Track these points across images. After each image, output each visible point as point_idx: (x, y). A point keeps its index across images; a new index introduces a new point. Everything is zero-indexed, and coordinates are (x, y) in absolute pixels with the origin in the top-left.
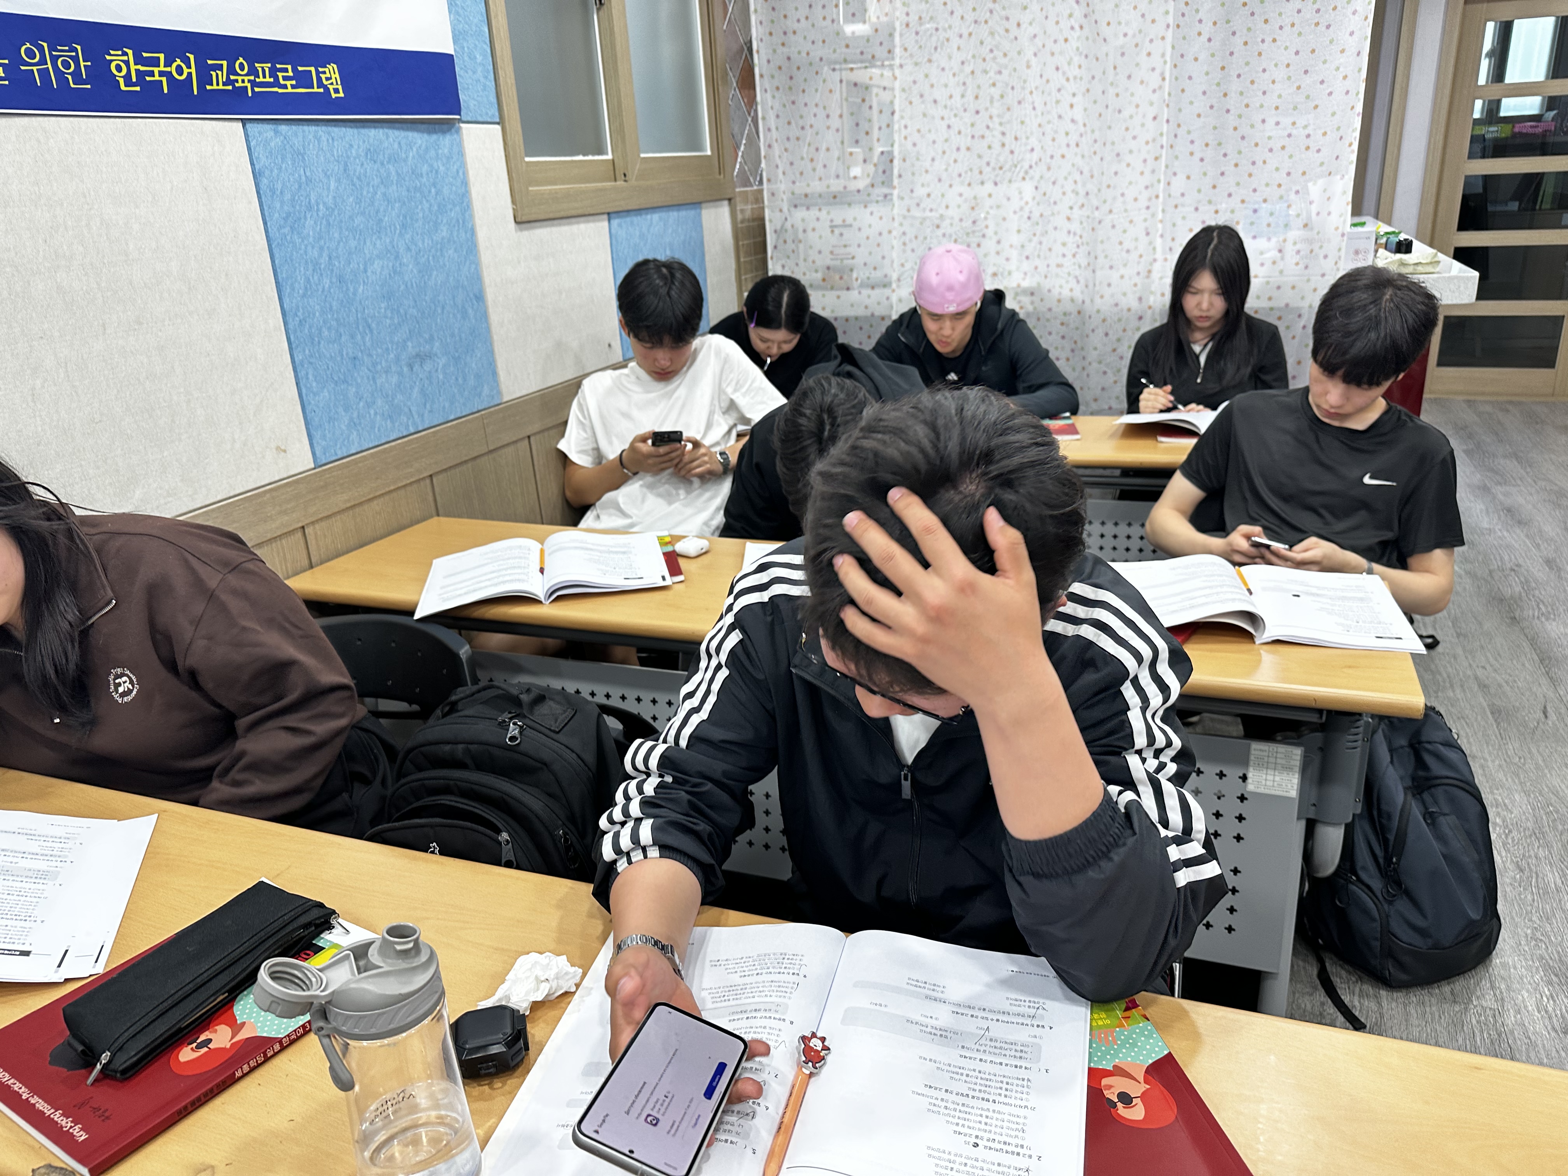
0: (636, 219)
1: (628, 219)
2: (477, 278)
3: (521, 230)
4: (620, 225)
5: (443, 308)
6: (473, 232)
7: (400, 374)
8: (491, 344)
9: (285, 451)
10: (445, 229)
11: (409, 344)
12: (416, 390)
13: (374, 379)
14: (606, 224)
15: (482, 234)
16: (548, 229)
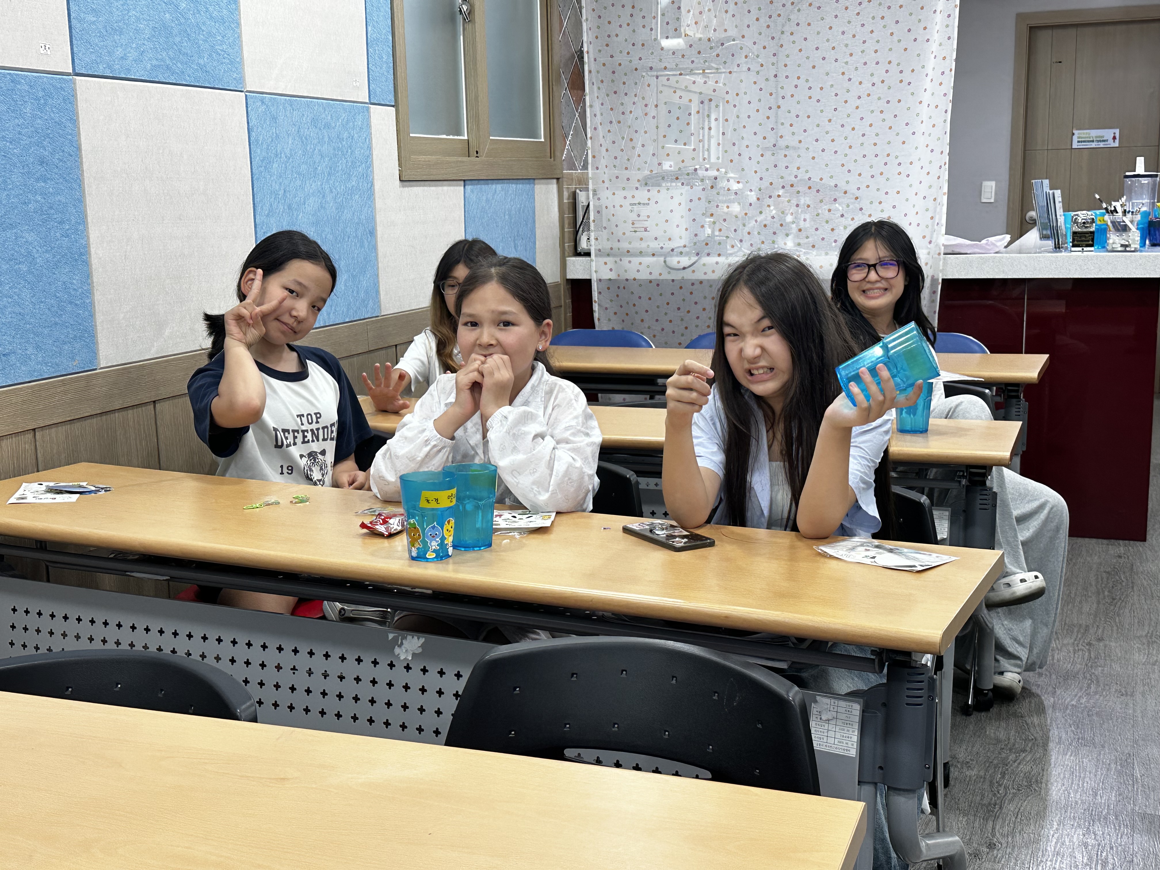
0: (484, 187)
1: (479, 186)
2: (372, 220)
3: (403, 187)
4: (472, 191)
6: (372, 185)
8: (378, 270)
10: (354, 180)
14: (462, 188)
15: (377, 186)
16: (421, 188)
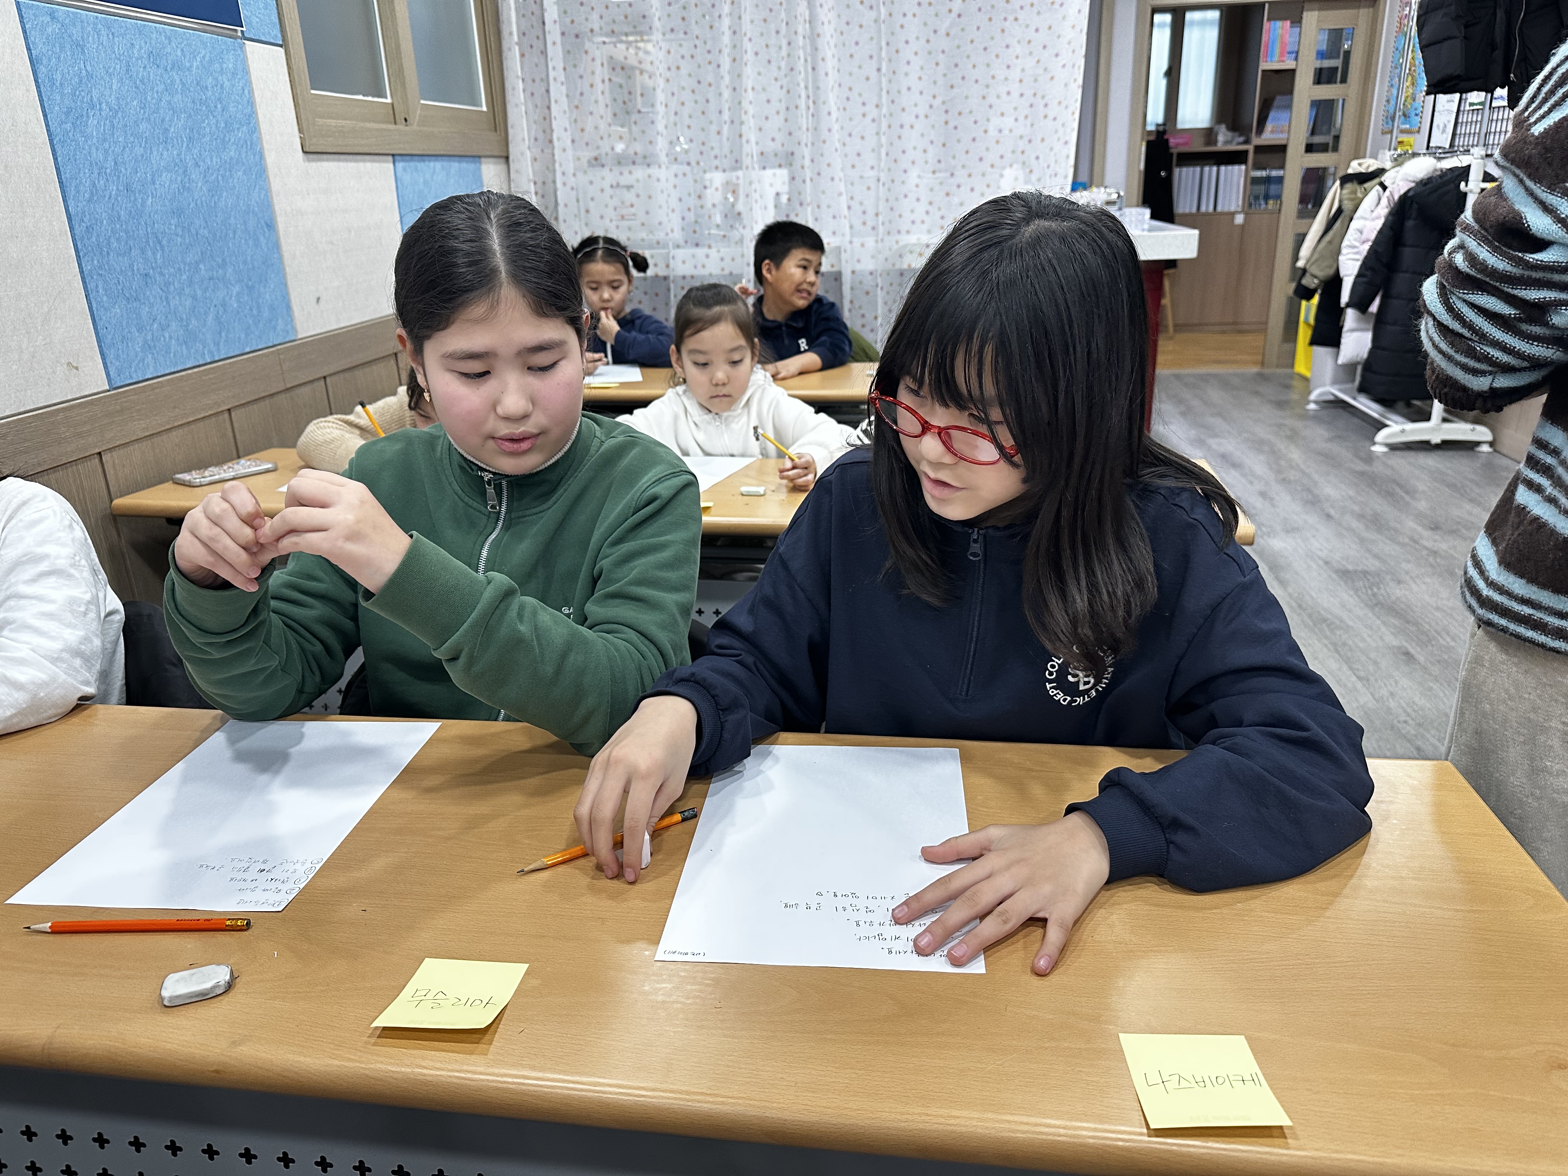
0: (420, 165)
1: (412, 164)
2: (267, 205)
3: (309, 161)
4: (405, 169)
5: (235, 232)
6: (262, 156)
7: (194, 297)
8: (285, 276)
9: (77, 368)
10: (234, 148)
11: (202, 266)
12: (210, 318)
13: (167, 298)
14: (391, 165)
15: (271, 159)
16: (336, 164)
